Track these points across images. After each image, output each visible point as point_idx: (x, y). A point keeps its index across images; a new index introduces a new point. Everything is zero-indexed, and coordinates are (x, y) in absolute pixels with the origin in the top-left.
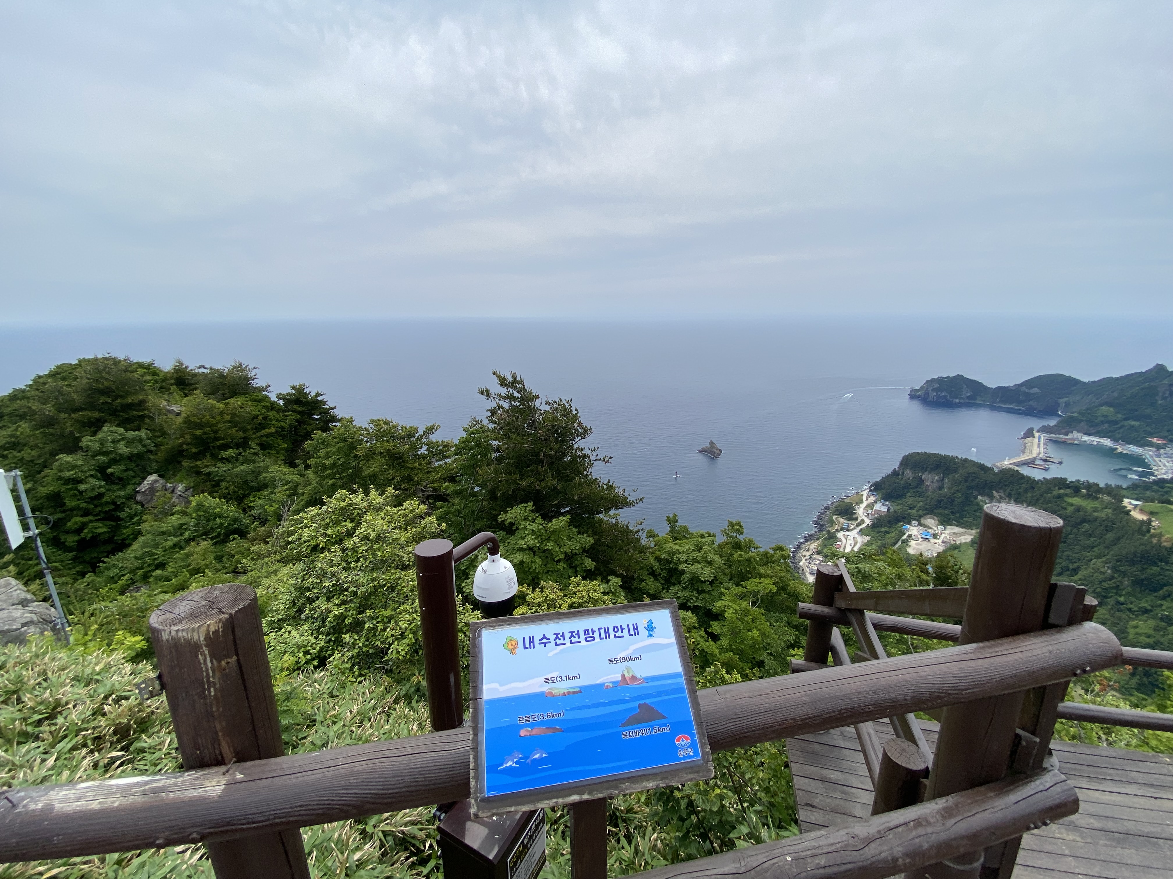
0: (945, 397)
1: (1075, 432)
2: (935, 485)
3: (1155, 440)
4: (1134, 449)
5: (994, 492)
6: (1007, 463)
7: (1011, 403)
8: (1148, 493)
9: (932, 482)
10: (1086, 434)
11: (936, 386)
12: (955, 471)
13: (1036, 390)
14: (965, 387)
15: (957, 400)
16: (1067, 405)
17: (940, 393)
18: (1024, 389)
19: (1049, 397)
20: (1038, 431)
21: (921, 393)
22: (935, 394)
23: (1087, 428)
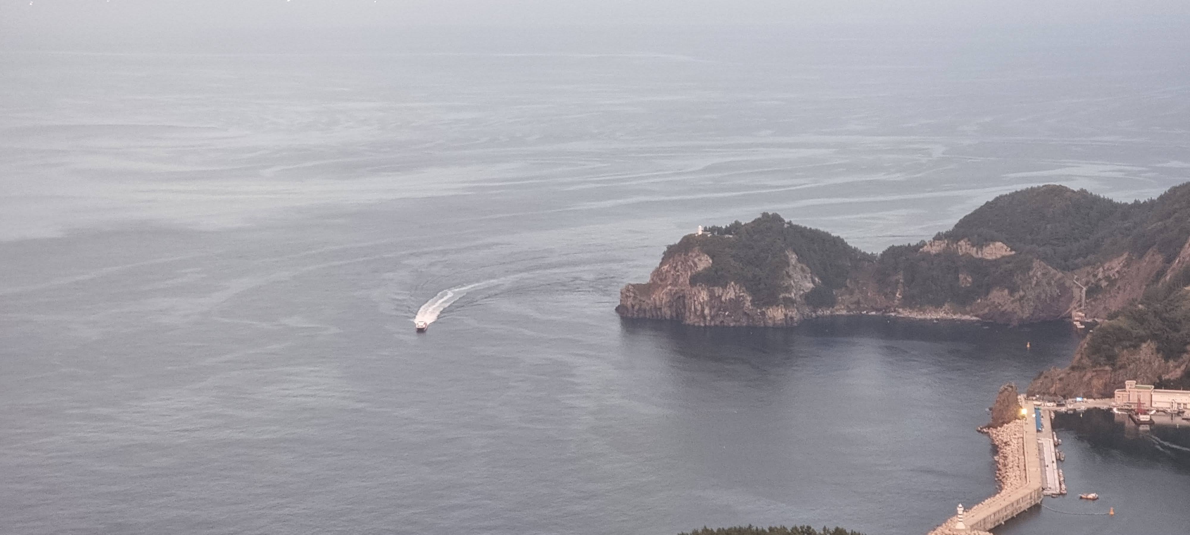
0: (737, 302)
1: (1130, 384)
6: (962, 528)
7: (938, 305)
10: (1161, 385)
11: (704, 262)
13: (998, 250)
14: (793, 258)
15: (777, 314)
16: (1093, 291)
17: (718, 291)
18: (964, 247)
19: (1038, 269)
20: (1030, 395)
21: (661, 297)
22: (704, 296)
23: (1157, 362)
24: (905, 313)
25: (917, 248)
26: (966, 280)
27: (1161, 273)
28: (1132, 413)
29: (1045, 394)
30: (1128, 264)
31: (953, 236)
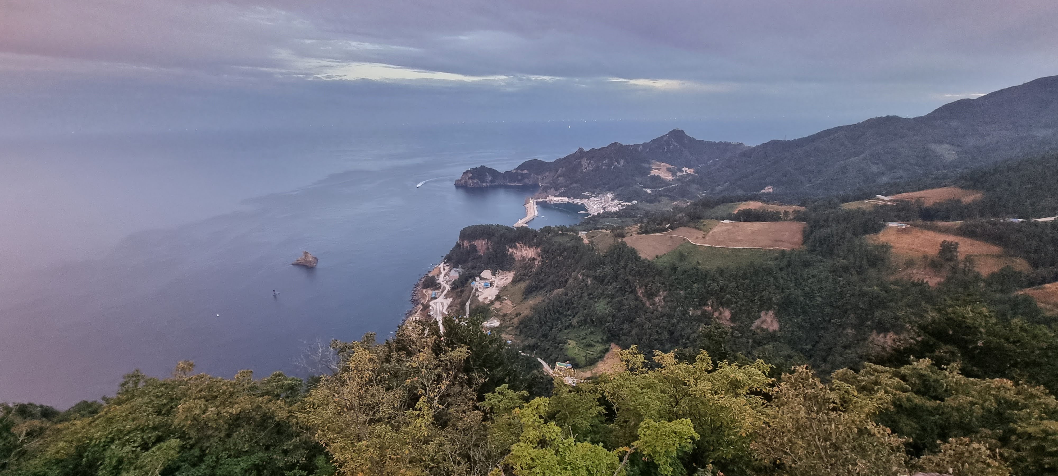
0: (477, 183)
1: (549, 196)
2: (484, 247)
3: (586, 194)
4: (578, 201)
5: (517, 244)
6: (520, 223)
7: (515, 182)
8: (589, 226)
9: (482, 246)
10: (555, 196)
11: (471, 175)
12: (494, 235)
13: (525, 172)
14: (487, 174)
15: (485, 184)
16: (543, 179)
17: (473, 180)
18: (519, 171)
19: (532, 175)
20: (532, 199)
21: (463, 182)
22: (471, 181)
23: (554, 192)
24: (509, 184)
25: (510, 172)
26: (520, 177)
27: (555, 175)
28: (550, 201)
29: (535, 198)
30: (549, 173)
31: (517, 169)
